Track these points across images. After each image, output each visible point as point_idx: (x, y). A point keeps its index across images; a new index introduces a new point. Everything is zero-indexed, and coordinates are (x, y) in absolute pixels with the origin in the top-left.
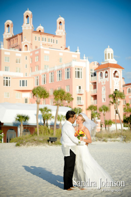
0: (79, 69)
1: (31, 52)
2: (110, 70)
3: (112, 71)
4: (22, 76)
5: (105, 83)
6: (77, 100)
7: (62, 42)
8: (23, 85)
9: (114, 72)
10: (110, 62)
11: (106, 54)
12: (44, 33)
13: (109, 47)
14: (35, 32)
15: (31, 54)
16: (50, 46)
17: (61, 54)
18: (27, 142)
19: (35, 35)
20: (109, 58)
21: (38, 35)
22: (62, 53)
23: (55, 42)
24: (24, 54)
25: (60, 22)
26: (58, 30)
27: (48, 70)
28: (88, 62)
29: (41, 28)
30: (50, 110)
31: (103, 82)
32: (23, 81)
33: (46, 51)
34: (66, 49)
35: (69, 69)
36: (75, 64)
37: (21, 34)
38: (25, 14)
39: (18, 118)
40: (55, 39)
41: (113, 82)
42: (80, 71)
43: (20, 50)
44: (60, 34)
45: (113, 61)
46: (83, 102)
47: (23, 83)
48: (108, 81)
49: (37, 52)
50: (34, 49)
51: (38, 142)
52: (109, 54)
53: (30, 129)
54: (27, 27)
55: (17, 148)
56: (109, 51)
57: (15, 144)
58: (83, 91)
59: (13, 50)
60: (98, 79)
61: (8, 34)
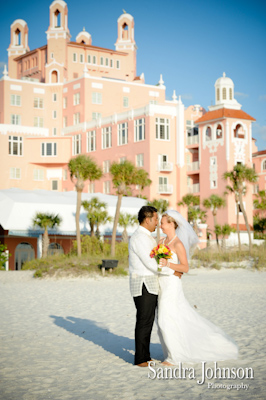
0: (162, 120)
1: (65, 86)
2: (228, 123)
3: (230, 124)
4: (47, 135)
5: (215, 150)
6: (158, 185)
7: (128, 64)
8: (49, 153)
9: (234, 127)
10: (226, 107)
11: (218, 90)
12: (93, 47)
13: (224, 74)
14: (73, 43)
15: (66, 90)
16: (105, 74)
17: (126, 90)
18: (56, 268)
19: (73, 50)
20: (224, 98)
21: (79, 51)
22: (128, 87)
23: (114, 64)
24: (51, 89)
25: (125, 25)
26: (120, 41)
27: (100, 123)
28: (182, 107)
29: (85, 35)
30: (104, 205)
31: (213, 148)
32: (49, 146)
33: (96, 84)
34: (137, 78)
35: (142, 120)
36: (155, 111)
37: (45, 48)
38: (53, 7)
39: (38, 220)
40: (115, 58)
41: (233, 147)
42: (165, 124)
43: (43, 81)
44: (124, 49)
45: (232, 104)
46: (171, 188)
47: (49, 149)
48: (222, 144)
49: (77, 86)
50: (71, 79)
51: (79, 270)
52: (224, 90)
53: (62, 242)
54: (57, 33)
55: (37, 280)
56: (226, 83)
57: (32, 273)
58: (170, 166)
59: (27, 81)
60: (202, 140)
61: (17, 48)
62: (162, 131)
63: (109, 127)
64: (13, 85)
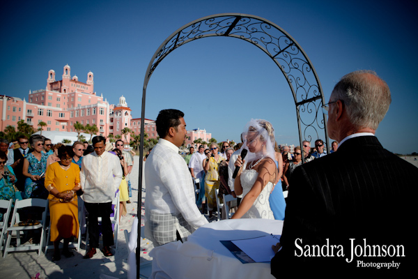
1: (68, 95)
3: (124, 111)
4: (61, 111)
6: (100, 129)
7: (91, 89)
8: (62, 117)
9: (125, 113)
10: (123, 106)
11: (121, 100)
12: (79, 82)
13: (123, 96)
14: (71, 80)
16: (82, 92)
17: (90, 97)
19: (71, 83)
20: (122, 103)
21: (74, 83)
23: (86, 88)
24: (63, 95)
25: (90, 76)
26: (88, 81)
27: (81, 108)
28: (108, 104)
29: (76, 77)
31: (118, 118)
32: (62, 114)
33: (79, 95)
34: (94, 94)
35: (96, 107)
36: (99, 105)
37: (61, 81)
38: (65, 68)
40: (86, 86)
41: (124, 118)
42: (103, 110)
43: (60, 92)
44: (90, 84)
45: (125, 105)
46: (104, 130)
48: (121, 118)
49: (73, 95)
50: (71, 92)
54: (66, 77)
56: (123, 98)
58: (104, 123)
59: (54, 92)
60: (115, 116)
61: (51, 80)
62: (102, 112)
63: (84, 109)
64: (50, 93)
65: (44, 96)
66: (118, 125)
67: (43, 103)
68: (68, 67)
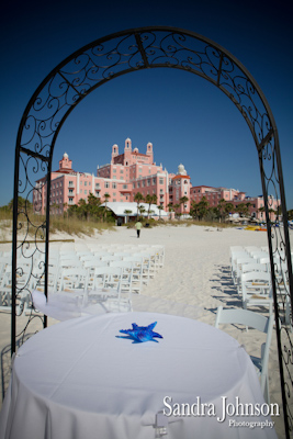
0: (162, 178)
3: (183, 180)
7: (150, 159)
8: (125, 188)
11: (179, 169)
12: (139, 154)
13: (181, 164)
14: (133, 153)
15: (130, 168)
16: (143, 163)
17: (150, 168)
19: (132, 155)
21: (135, 156)
24: (126, 167)
25: (150, 146)
26: (148, 152)
27: (141, 179)
28: (168, 173)
29: (136, 149)
30: (145, 207)
33: (140, 166)
34: (153, 164)
35: (155, 178)
36: (159, 175)
37: (123, 155)
38: (126, 141)
39: (125, 212)
40: (147, 157)
43: (123, 165)
44: (149, 155)
45: (183, 173)
48: (180, 186)
49: (134, 167)
50: (132, 164)
54: (127, 150)
56: (182, 166)
58: (164, 193)
59: (118, 165)
61: (115, 154)
62: (161, 182)
63: (144, 180)
64: (114, 167)
65: (109, 171)
66: (177, 193)
67: (109, 177)
68: (129, 140)
